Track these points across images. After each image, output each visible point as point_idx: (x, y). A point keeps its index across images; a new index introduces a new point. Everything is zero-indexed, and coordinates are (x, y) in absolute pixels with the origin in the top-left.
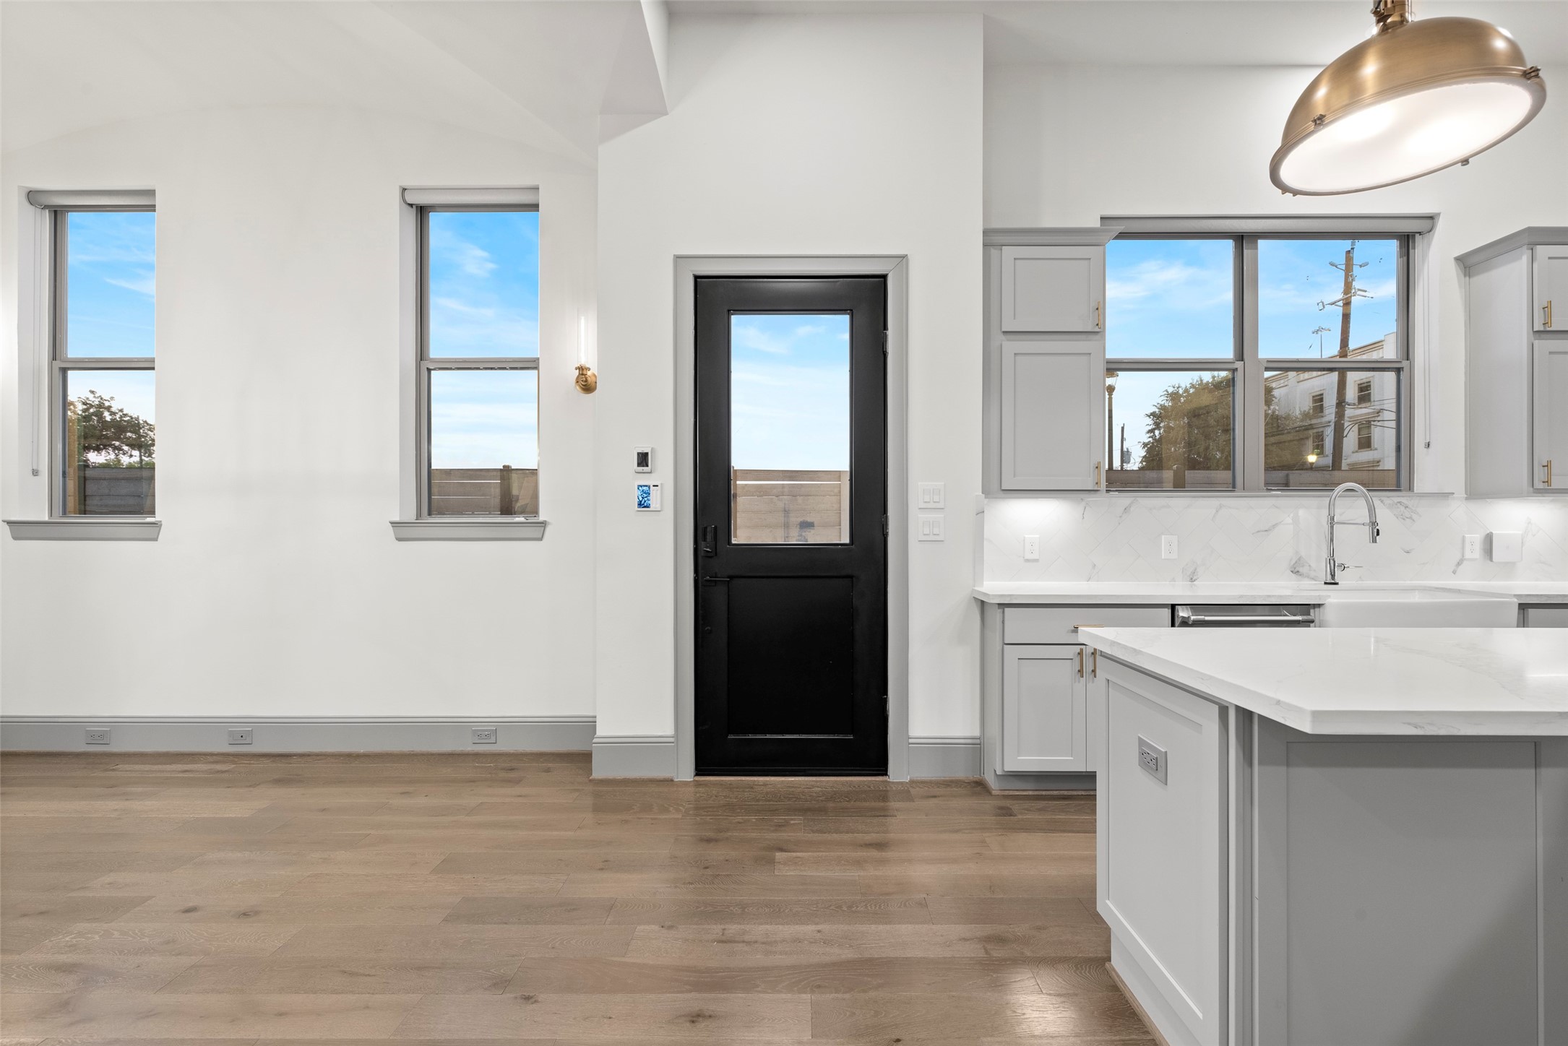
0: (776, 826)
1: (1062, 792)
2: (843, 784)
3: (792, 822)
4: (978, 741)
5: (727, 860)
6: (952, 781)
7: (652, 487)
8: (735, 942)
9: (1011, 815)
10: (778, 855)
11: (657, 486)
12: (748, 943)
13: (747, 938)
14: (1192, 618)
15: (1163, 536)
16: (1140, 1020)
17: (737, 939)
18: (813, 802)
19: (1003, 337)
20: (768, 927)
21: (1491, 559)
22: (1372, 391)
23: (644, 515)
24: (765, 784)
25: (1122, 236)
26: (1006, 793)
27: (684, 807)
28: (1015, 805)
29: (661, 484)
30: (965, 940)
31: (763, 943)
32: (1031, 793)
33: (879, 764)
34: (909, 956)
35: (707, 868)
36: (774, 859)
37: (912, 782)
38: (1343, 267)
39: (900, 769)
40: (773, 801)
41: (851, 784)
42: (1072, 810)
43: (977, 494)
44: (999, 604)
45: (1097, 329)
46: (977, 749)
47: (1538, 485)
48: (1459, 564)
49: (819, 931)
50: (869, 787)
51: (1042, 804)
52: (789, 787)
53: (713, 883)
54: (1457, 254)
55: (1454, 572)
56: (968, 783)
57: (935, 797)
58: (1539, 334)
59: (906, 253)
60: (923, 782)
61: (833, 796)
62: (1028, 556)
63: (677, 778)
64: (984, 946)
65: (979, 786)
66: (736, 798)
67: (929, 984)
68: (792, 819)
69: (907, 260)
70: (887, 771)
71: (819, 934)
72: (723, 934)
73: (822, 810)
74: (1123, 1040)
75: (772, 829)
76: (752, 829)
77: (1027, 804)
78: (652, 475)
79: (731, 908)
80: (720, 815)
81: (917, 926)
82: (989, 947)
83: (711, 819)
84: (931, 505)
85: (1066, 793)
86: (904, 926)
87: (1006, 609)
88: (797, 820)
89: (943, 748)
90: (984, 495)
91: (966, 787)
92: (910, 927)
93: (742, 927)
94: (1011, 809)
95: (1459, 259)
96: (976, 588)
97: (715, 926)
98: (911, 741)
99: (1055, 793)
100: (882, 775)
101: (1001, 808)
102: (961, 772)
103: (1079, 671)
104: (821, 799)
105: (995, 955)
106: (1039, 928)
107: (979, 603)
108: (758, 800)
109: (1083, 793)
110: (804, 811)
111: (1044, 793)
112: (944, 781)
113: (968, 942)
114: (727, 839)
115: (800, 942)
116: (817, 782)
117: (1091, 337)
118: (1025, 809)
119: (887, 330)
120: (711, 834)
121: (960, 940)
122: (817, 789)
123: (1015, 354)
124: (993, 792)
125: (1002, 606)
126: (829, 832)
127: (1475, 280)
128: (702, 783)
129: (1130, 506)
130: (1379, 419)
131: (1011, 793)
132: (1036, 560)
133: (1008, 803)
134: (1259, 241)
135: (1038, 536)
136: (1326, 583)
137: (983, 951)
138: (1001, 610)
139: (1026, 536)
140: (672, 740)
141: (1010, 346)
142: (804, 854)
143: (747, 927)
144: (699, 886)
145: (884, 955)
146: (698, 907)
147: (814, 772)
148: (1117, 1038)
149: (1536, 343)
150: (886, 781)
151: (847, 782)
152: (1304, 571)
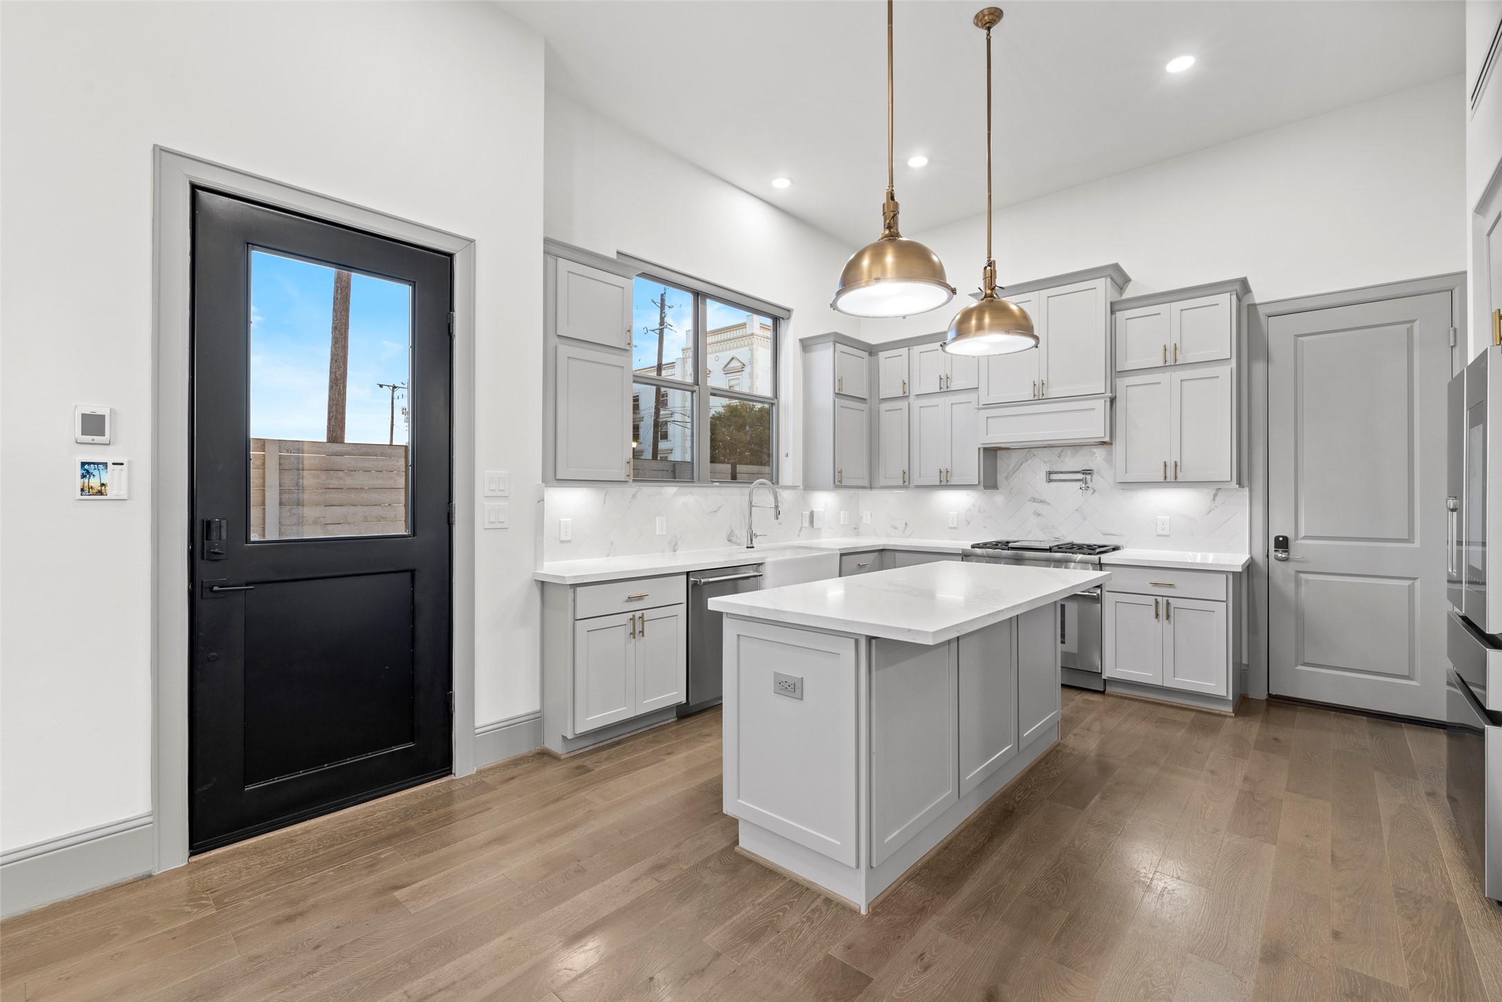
0: (366, 868)
1: (613, 740)
2: (406, 798)
3: (383, 856)
4: (538, 715)
5: (338, 927)
6: (517, 760)
7: (110, 465)
8: (431, 995)
9: (590, 771)
10: (398, 894)
11: (122, 464)
12: (446, 988)
13: (440, 985)
14: (702, 581)
15: (657, 517)
16: (776, 873)
17: (430, 993)
18: (389, 828)
19: (557, 340)
20: (453, 963)
21: (813, 527)
22: (668, 398)
23: (94, 506)
24: (307, 831)
25: (644, 275)
26: (572, 754)
27: (208, 899)
28: (588, 762)
29: (129, 461)
30: (636, 880)
31: (463, 979)
32: (591, 748)
33: (442, 763)
34: (605, 915)
35: (317, 947)
36: (397, 900)
37: (479, 772)
38: (659, 305)
39: (465, 762)
40: (336, 844)
41: (416, 795)
42: (630, 751)
43: (538, 483)
44: (570, 585)
45: (628, 348)
46: (537, 722)
47: (837, 483)
48: (800, 530)
49: (510, 939)
50: (440, 791)
51: (605, 754)
52: (342, 823)
53: (343, 958)
54: (801, 338)
55: (799, 535)
56: (532, 756)
57: (513, 778)
58: (837, 394)
59: (474, 238)
60: (490, 769)
61: (407, 814)
62: (563, 538)
63: (159, 869)
64: (652, 878)
65: (544, 756)
66: (280, 859)
67: (638, 927)
68: (380, 854)
69: (475, 246)
70: (451, 769)
71: (511, 941)
72: (409, 997)
73: (408, 832)
74: (778, 890)
75: (364, 872)
76: (340, 882)
77: (595, 758)
78: (110, 447)
79: (394, 969)
80: (275, 887)
81: (591, 890)
82: (656, 876)
83: (268, 895)
84: (499, 494)
85: (616, 739)
86: (581, 895)
87: (578, 589)
88: (386, 852)
89: (509, 729)
90: (544, 484)
91: (533, 760)
92: (587, 893)
93: (425, 978)
94: (585, 766)
95: (801, 341)
96: (537, 571)
97: (391, 996)
98: (477, 731)
99: (609, 741)
100: (446, 775)
101: (578, 768)
102: (524, 748)
103: (631, 634)
104: (395, 821)
105: (665, 880)
106: (677, 846)
107: (540, 584)
108: (315, 851)
109: (628, 735)
110: (388, 840)
111: (601, 745)
112: (510, 762)
113: (639, 881)
114: (314, 906)
115: (500, 958)
116: (373, 806)
117: (623, 353)
118: (596, 762)
119: (453, 311)
120: (288, 911)
121: (632, 882)
122: (379, 813)
123: (568, 357)
124: (562, 757)
125: (574, 586)
126: (436, 849)
127: (807, 355)
128: (206, 861)
129: (636, 493)
130: (672, 419)
131: (576, 753)
132: (569, 541)
133: (579, 762)
134: (707, 300)
135: (571, 519)
136: (747, 547)
137: (654, 881)
138: (572, 590)
139: (562, 520)
140: (149, 819)
141: (565, 350)
142: (427, 880)
143: (431, 976)
144: (328, 969)
145: (585, 926)
146: (348, 990)
147: (360, 799)
148: (774, 890)
149: (836, 399)
150: (453, 780)
151: (409, 795)
152: (734, 539)
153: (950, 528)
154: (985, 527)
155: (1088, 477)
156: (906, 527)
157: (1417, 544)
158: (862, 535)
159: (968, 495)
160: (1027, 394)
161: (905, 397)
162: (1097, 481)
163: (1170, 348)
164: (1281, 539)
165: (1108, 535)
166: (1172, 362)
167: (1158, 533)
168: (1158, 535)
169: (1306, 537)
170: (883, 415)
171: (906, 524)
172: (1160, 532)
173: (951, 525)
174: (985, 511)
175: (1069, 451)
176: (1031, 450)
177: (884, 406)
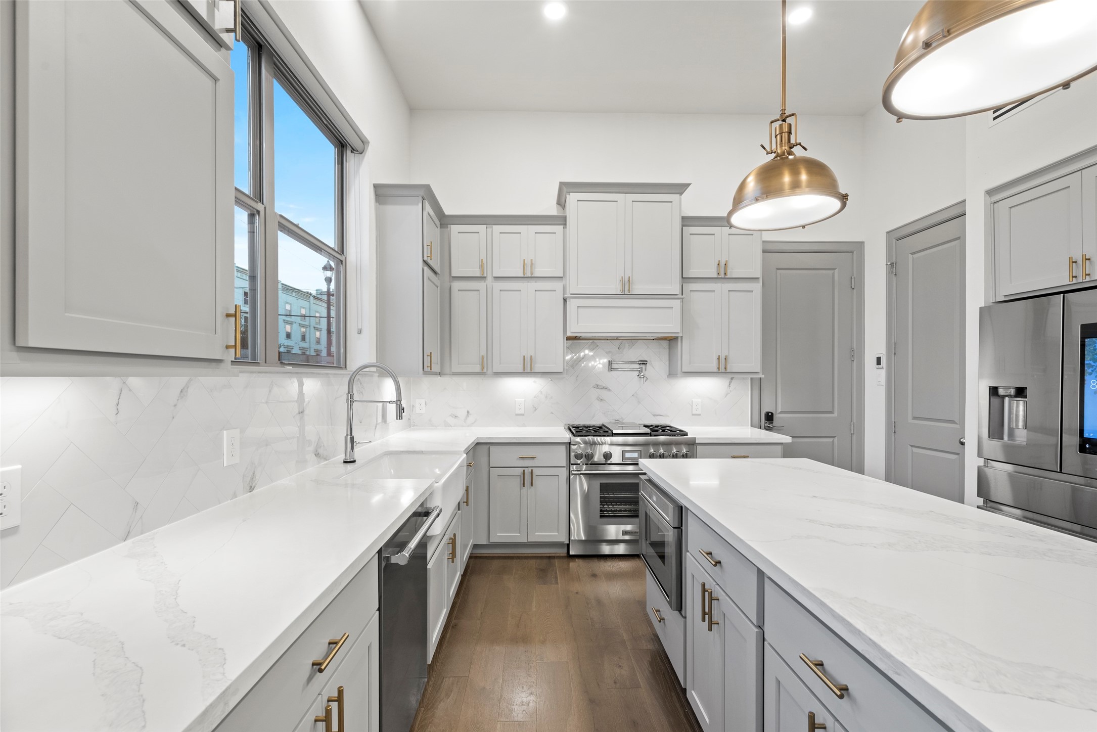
15: (225, 432)
21: (385, 422)
47: (426, 369)
48: (375, 427)
54: (375, 182)
55: (375, 434)
58: (424, 262)
95: (376, 186)
127: (383, 208)
135: (19, 467)
136: (344, 462)
149: (424, 268)
152: (321, 451)
153: (517, 415)
154: (552, 413)
155: (643, 366)
156: (468, 415)
157: (835, 415)
158: (414, 426)
159: (535, 382)
160: (615, 288)
161: (482, 278)
162: (649, 370)
163: (722, 264)
164: (770, 414)
165: (658, 415)
166: (723, 275)
167: (693, 413)
168: (693, 415)
169: (782, 412)
170: (456, 294)
171: (468, 412)
172: (694, 412)
173: (518, 412)
174: (552, 398)
175: (627, 344)
176: (595, 341)
177: (456, 285)
